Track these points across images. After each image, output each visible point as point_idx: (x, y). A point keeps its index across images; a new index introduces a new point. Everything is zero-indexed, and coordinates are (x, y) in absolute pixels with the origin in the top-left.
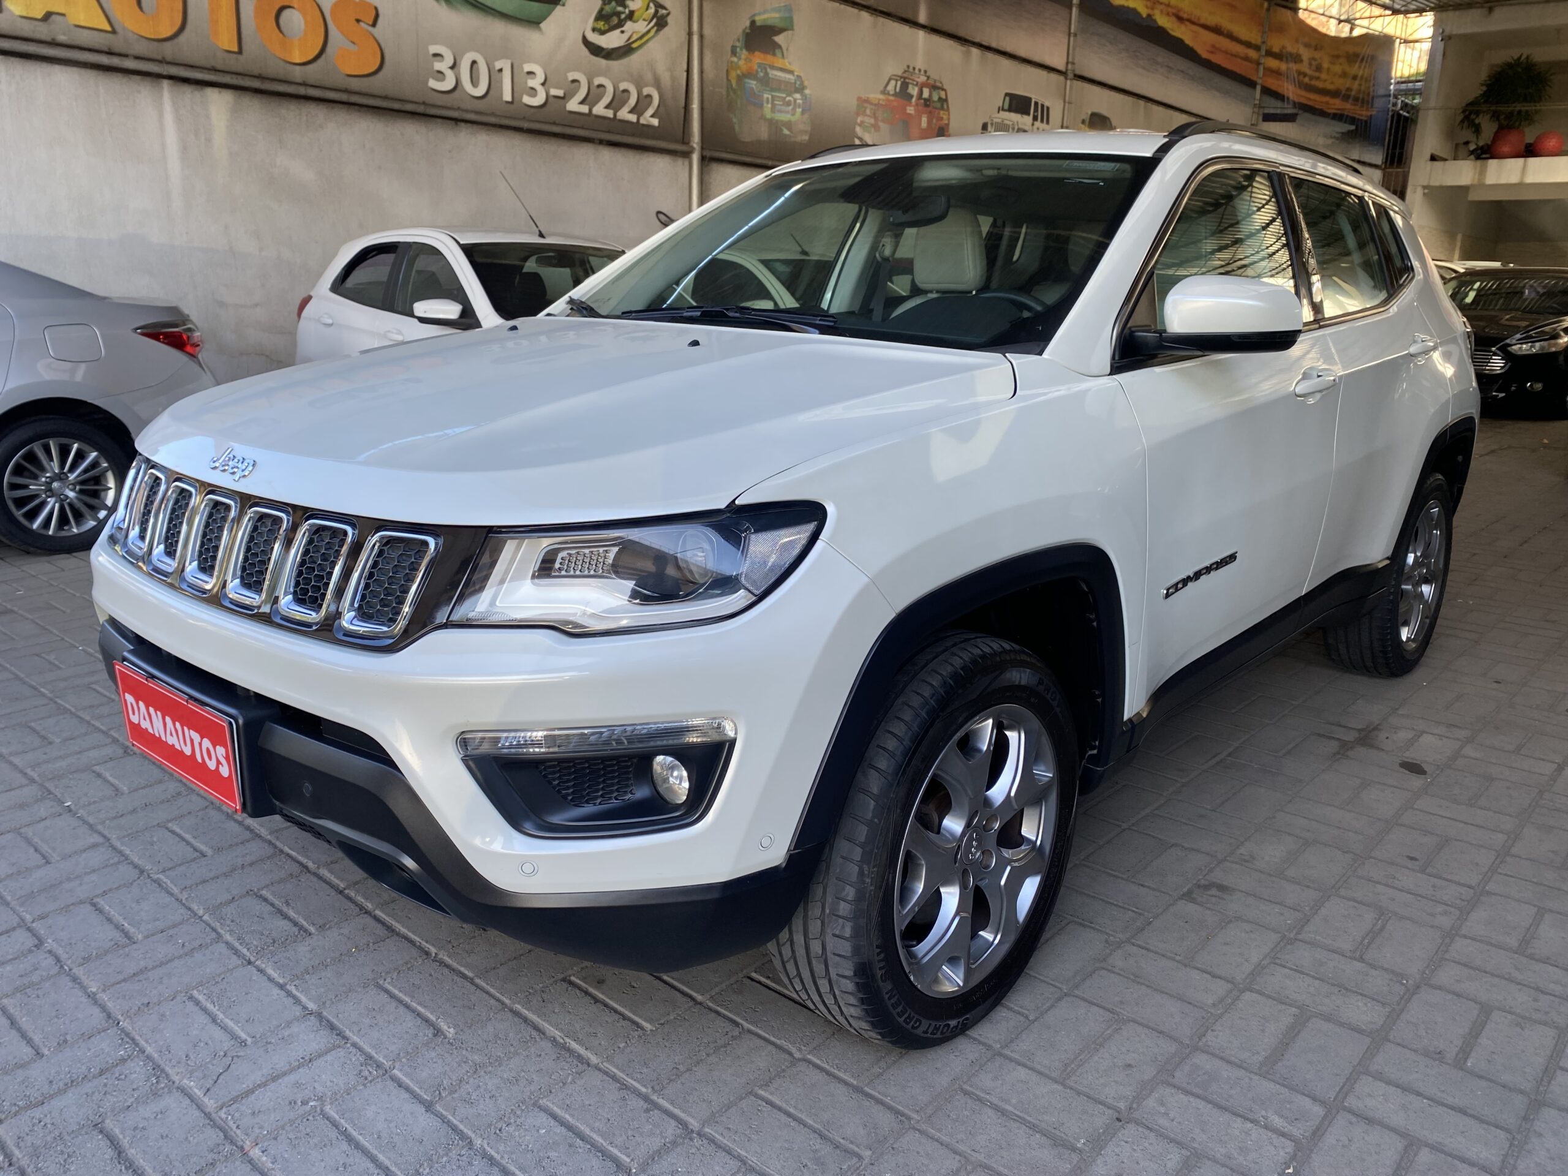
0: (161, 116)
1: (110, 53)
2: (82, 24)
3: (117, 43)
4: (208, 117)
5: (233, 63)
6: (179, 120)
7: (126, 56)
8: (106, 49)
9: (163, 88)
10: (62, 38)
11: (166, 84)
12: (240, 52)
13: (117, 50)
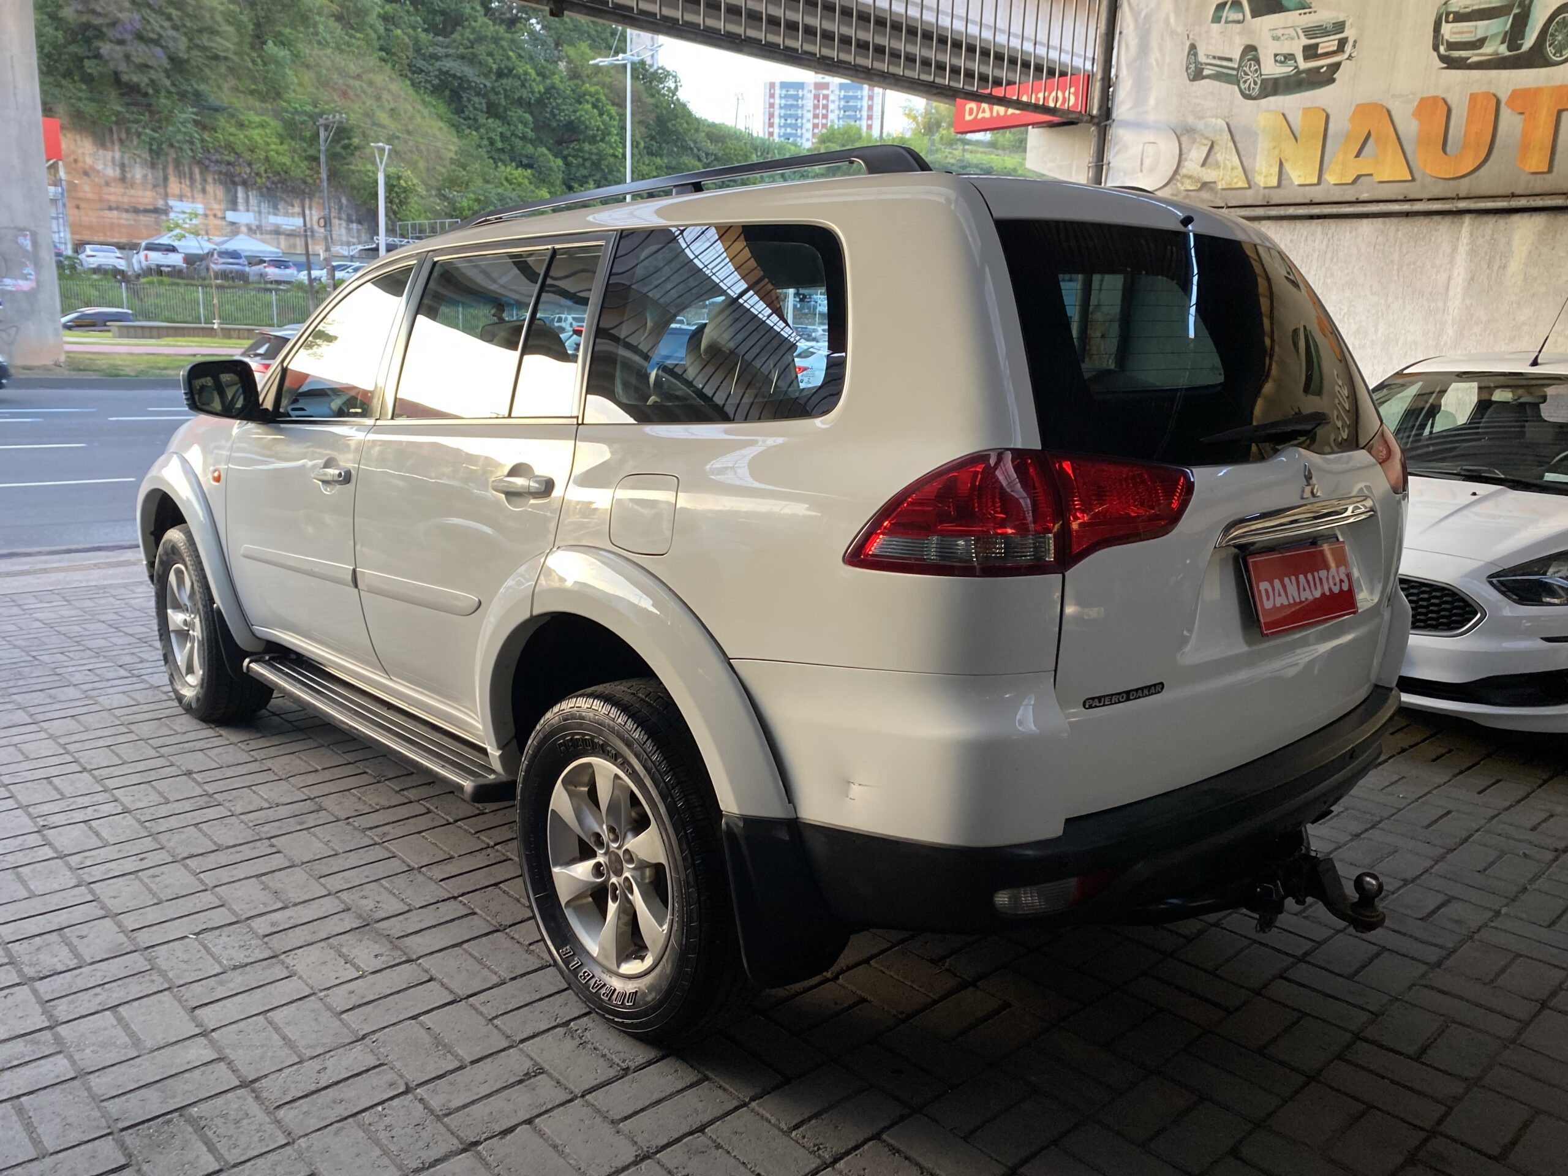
0: (1455, 249)
1: (1406, 200)
2: (1386, 179)
3: (1413, 191)
4: (1509, 243)
5: (1539, 184)
6: (1473, 252)
7: (1421, 200)
8: (1401, 197)
9: (1463, 223)
10: (1364, 196)
11: (1467, 219)
12: (1550, 170)
13: (1412, 197)
